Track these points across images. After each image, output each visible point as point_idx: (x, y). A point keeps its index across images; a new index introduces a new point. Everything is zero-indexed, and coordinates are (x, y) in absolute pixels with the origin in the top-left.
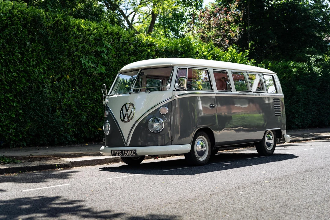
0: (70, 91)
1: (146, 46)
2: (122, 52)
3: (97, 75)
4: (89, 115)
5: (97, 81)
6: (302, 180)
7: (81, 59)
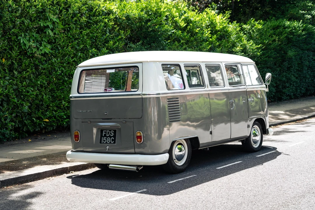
0: (8, 78)
1: (102, 15)
2: (72, 26)
3: (40, 56)
5: (41, 63)
7: (19, 38)
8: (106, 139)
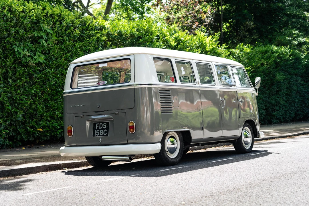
0: (2, 85)
1: (94, 30)
2: (66, 38)
3: (34, 65)
4: (26, 114)
5: (35, 72)
6: (267, 190)
7: (14, 46)
8: (99, 132)
